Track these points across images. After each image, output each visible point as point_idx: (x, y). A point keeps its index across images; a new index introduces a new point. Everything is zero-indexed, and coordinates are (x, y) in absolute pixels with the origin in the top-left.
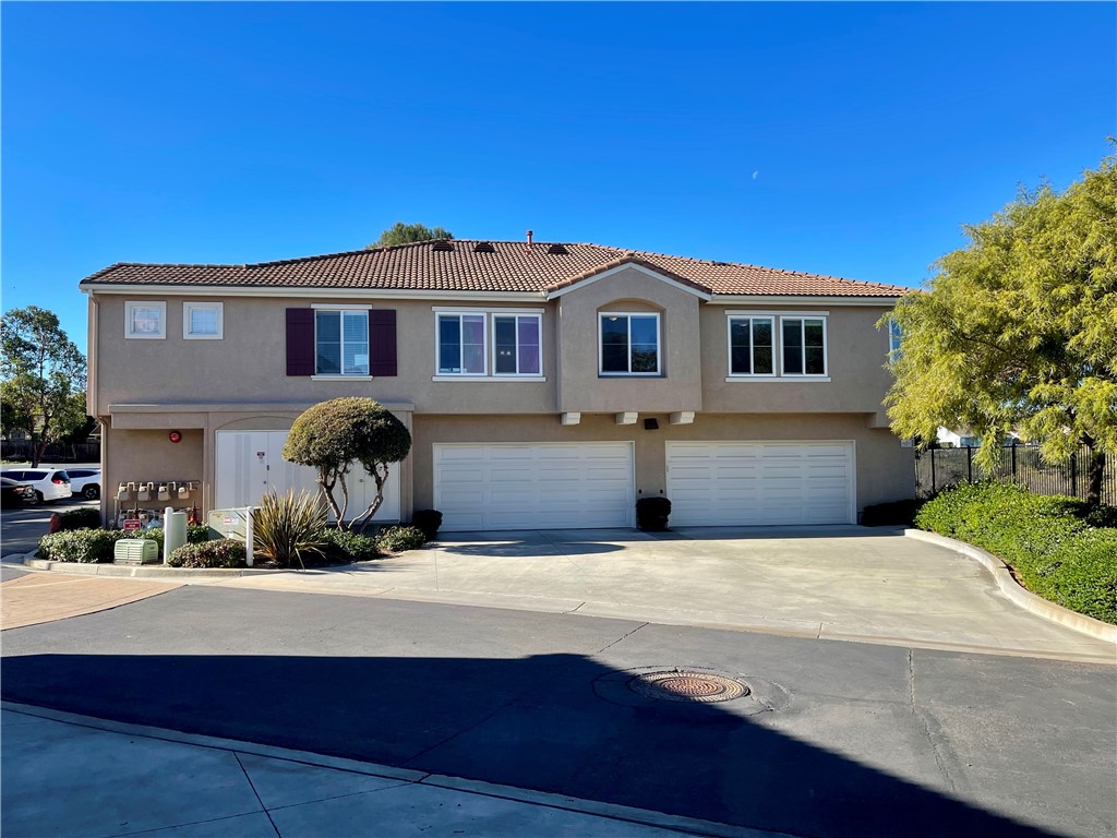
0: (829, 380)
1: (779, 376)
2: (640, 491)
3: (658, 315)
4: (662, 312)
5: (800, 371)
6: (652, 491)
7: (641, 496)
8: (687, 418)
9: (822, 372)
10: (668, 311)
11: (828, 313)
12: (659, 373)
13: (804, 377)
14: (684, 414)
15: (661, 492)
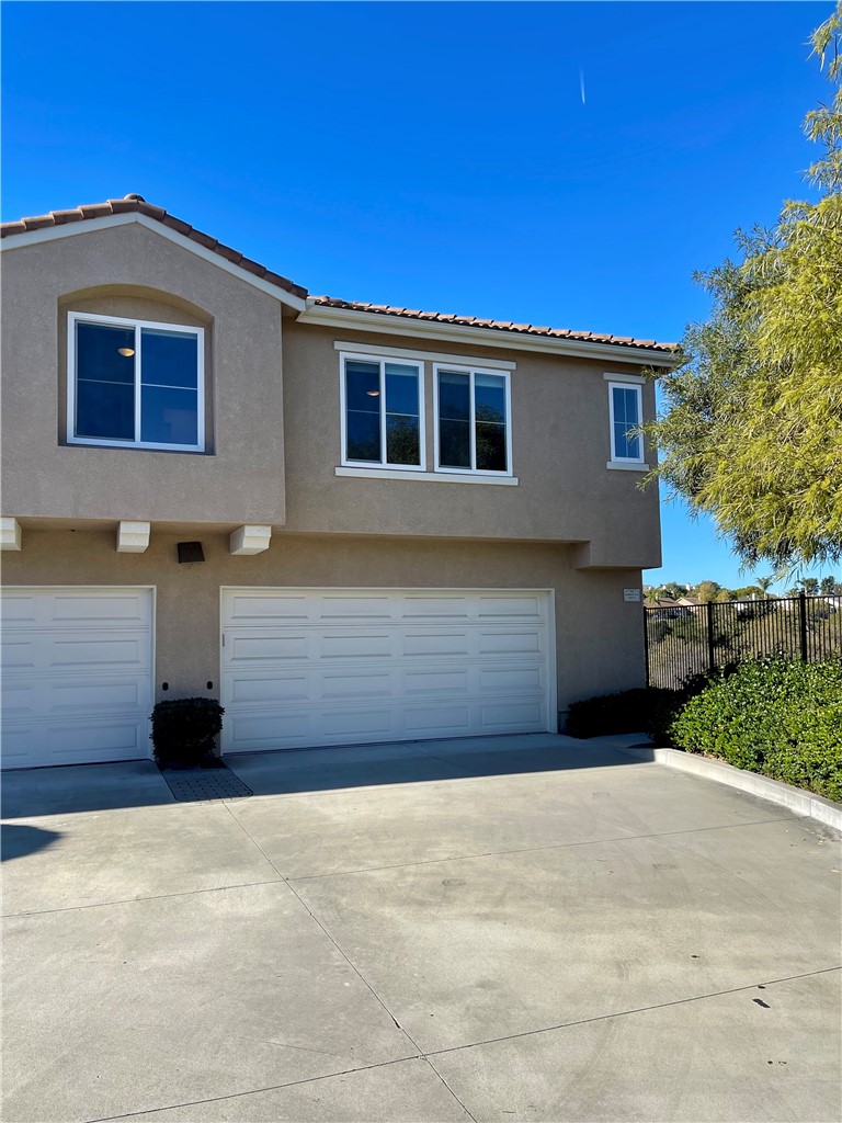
0: (515, 482)
1: (430, 470)
2: (165, 686)
3: (200, 332)
4: (209, 326)
5: (467, 465)
6: (188, 685)
7: (169, 696)
8: (255, 540)
9: (503, 467)
10: (218, 322)
11: (512, 365)
12: (201, 446)
13: (474, 475)
14: (249, 531)
15: (210, 685)
